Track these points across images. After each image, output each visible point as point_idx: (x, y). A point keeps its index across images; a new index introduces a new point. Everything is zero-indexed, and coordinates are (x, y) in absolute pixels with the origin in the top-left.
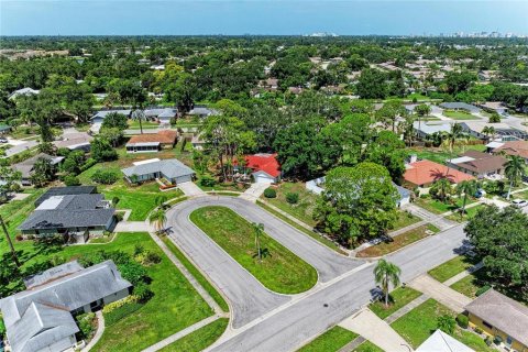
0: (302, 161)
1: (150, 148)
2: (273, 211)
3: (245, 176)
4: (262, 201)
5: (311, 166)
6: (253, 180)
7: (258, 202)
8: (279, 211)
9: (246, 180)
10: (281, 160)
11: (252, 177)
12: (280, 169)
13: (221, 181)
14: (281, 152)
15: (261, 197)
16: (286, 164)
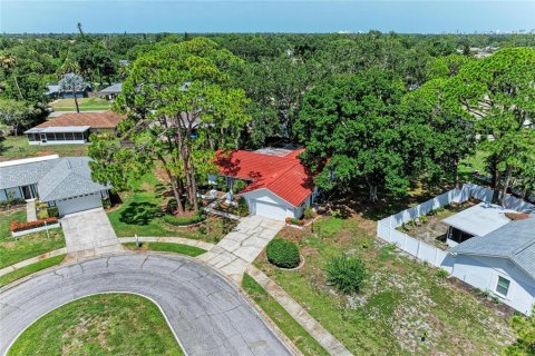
0: (370, 167)
1: (69, 136)
2: (289, 326)
3: (228, 198)
4: (261, 278)
5: (393, 179)
6: (243, 208)
7: (248, 282)
8: (309, 323)
9: (231, 209)
10: (314, 163)
11: (242, 201)
12: (309, 184)
13: (171, 210)
14: (314, 144)
15: (257, 264)
16: (326, 175)
